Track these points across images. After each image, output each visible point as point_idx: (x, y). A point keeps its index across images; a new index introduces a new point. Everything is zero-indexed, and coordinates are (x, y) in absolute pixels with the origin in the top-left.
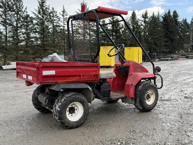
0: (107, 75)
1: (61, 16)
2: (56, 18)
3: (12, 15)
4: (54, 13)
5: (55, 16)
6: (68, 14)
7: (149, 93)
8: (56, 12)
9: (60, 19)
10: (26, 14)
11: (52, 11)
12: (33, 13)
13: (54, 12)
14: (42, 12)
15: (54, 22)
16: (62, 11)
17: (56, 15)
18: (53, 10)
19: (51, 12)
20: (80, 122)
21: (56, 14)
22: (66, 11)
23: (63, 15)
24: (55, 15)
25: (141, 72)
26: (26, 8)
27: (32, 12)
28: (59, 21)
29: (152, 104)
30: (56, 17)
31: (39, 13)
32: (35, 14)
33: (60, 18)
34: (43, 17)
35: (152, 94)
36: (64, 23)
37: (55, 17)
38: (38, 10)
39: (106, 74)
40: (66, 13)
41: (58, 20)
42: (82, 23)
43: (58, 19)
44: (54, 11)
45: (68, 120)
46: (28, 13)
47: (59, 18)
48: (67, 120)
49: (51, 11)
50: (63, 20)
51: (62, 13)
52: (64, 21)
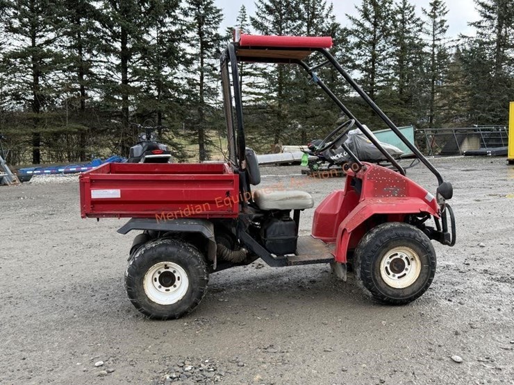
0: (282, 202)
1: (425, 18)
2: (412, 25)
3: (295, 29)
4: (405, 11)
5: (409, 19)
6: (446, 10)
7: (401, 256)
8: (411, 9)
9: (424, 26)
10: (331, 22)
11: (402, 6)
12: (350, 18)
13: (408, 9)
14: (372, 12)
15: (406, 35)
16: (431, 4)
17: (412, 16)
18: (405, 4)
19: (398, 8)
20: (177, 309)
21: (413, 13)
22: (442, 3)
23: (432, 14)
24: (407, 17)
25: (399, 196)
26: (331, 8)
27: (347, 15)
28: (420, 31)
29: (409, 286)
30: (413, 22)
31: (366, 16)
32: (354, 20)
33: (423, 23)
34: (375, 25)
35: (412, 259)
36: (434, 36)
37: (409, 24)
38: (361, 8)
39: (280, 200)
40: (442, 8)
41: (418, 28)
42: (494, 32)
43: (418, 26)
44: (407, 6)
45: (149, 300)
46: (337, 21)
47: (419, 22)
48: (146, 300)
49: (400, 8)
50: (431, 29)
51: (429, 9)
52: (434, 30)
